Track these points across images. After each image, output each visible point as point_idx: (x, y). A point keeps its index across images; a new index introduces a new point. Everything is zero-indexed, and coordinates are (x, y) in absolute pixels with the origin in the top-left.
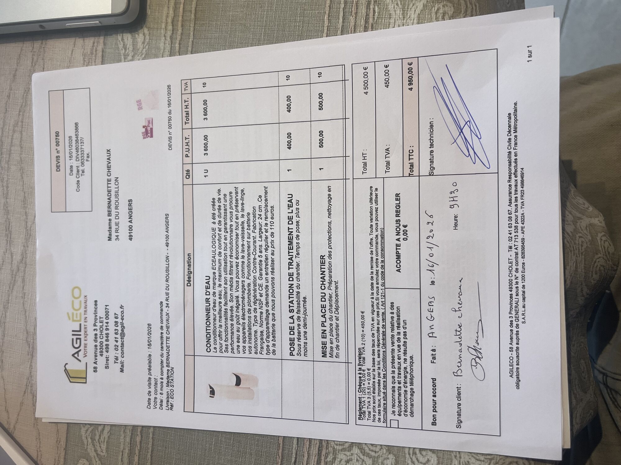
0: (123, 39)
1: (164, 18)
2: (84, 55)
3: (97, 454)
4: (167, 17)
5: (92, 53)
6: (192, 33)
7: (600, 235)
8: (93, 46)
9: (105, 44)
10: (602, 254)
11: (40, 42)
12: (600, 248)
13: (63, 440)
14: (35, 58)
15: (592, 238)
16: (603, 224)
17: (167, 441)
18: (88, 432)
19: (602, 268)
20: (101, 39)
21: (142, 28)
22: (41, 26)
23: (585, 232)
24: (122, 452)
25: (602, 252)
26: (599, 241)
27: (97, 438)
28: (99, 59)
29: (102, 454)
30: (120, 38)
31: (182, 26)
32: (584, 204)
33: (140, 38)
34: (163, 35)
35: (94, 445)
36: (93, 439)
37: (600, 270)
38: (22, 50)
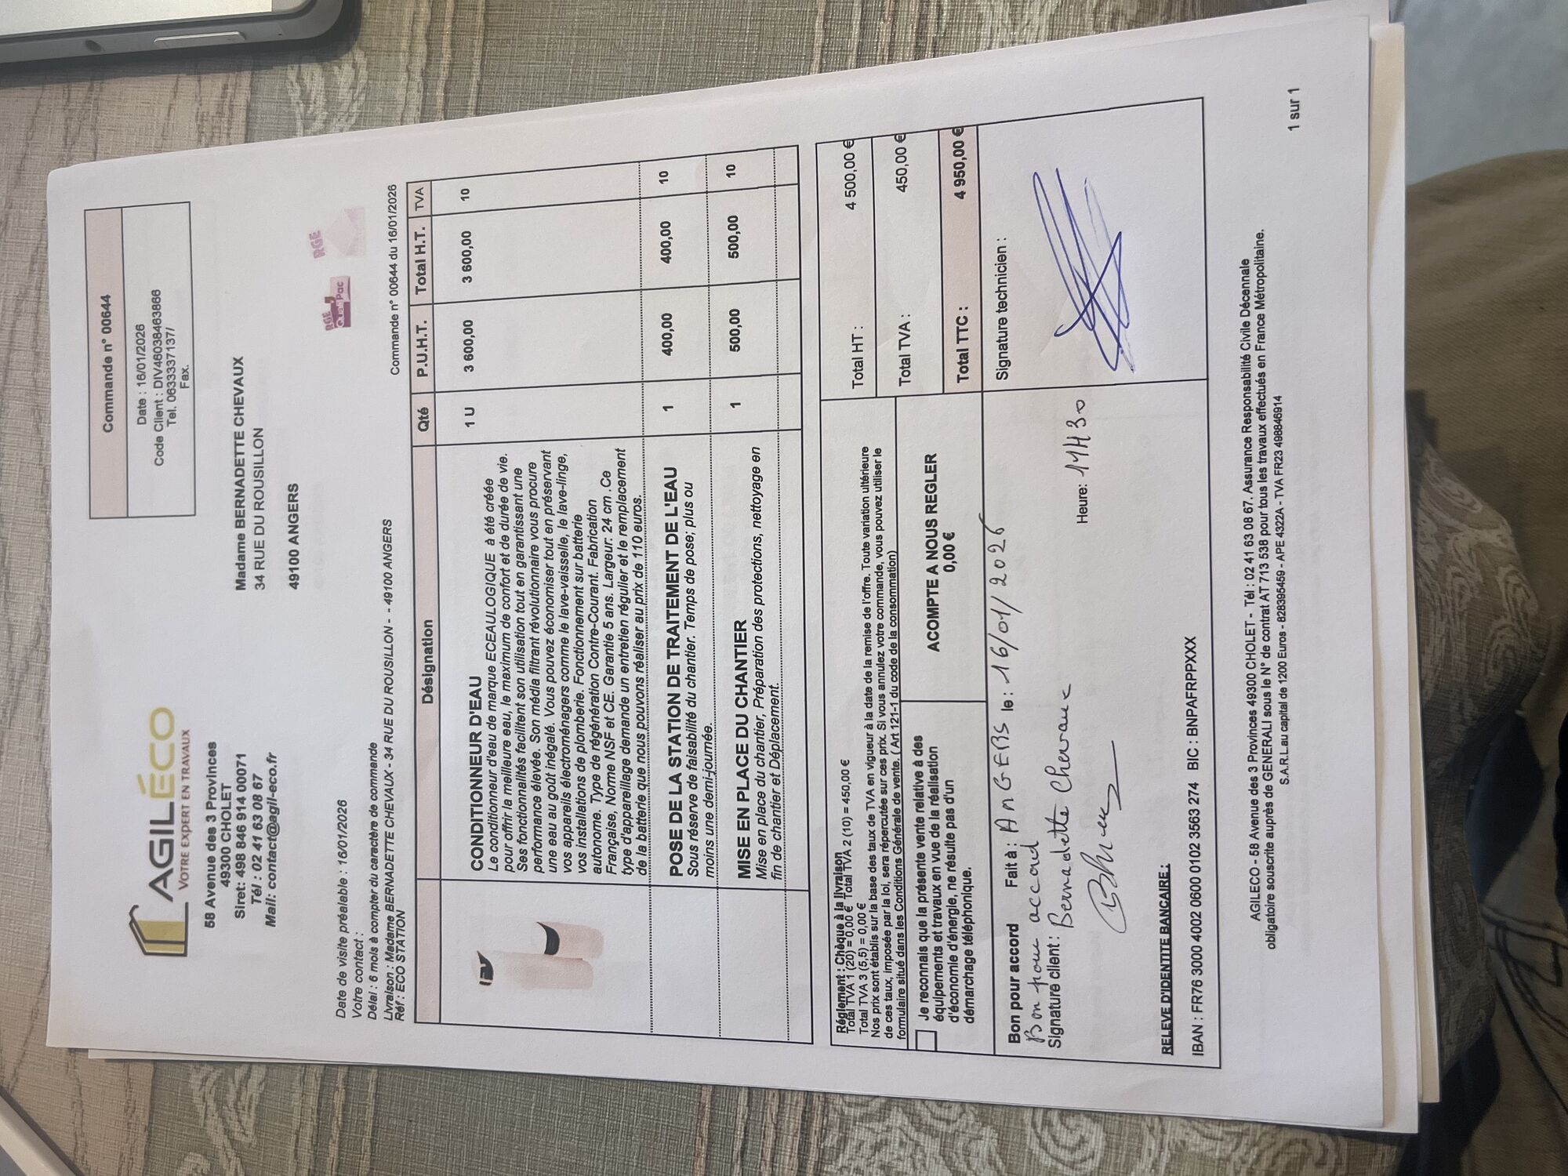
0: (299, 79)
1: (406, 24)
2: (201, 118)
3: (232, 1141)
4: (414, 21)
5: (220, 114)
6: (477, 63)
7: (1503, 571)
8: (224, 96)
9: (253, 90)
10: (1509, 616)
11: (88, 84)
12: (1505, 605)
13: (143, 1104)
14: (74, 126)
15: (1485, 578)
16: (1511, 545)
17: (412, 1103)
18: (209, 1084)
19: (1510, 654)
20: (245, 79)
21: (349, 49)
22: (91, 45)
23: (1468, 562)
24: (297, 1133)
25: (1508, 614)
26: (1502, 586)
27: (231, 1098)
28: (239, 127)
29: (243, 1139)
30: (292, 75)
31: (452, 45)
32: (1462, 496)
33: (344, 74)
34: (402, 68)
35: (222, 1117)
36: (220, 1102)
37: (1505, 658)
38: (39, 105)
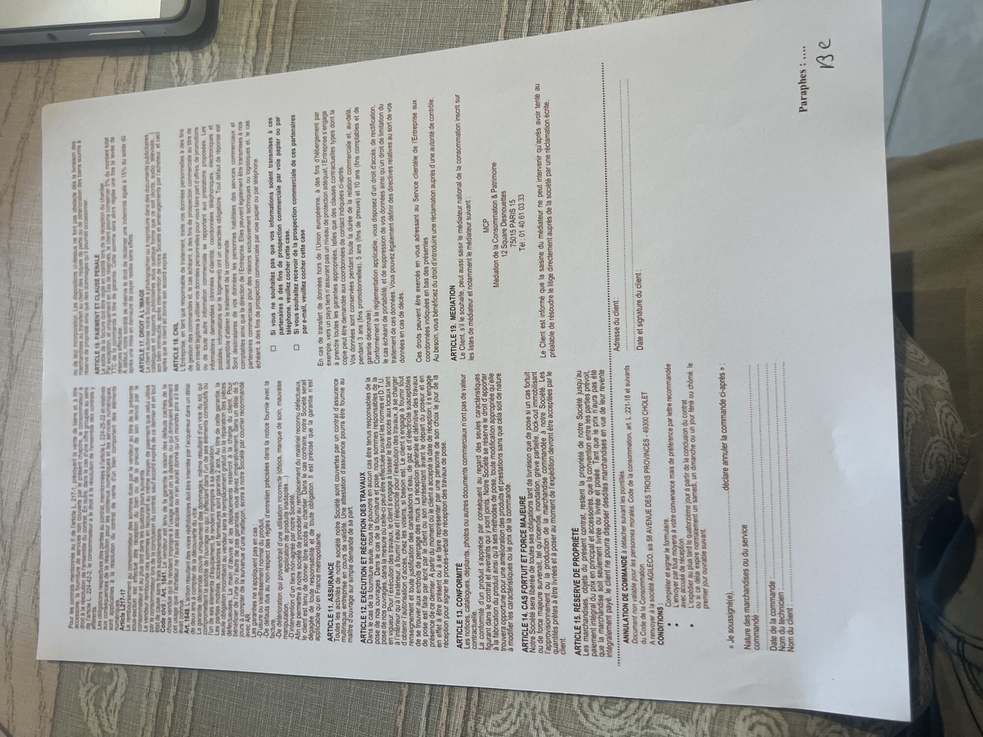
0: (178, 61)
1: (245, 28)
2: (117, 83)
3: (103, 732)
4: (250, 26)
5: (129, 80)
6: (287, 54)
8: (131, 70)
9: (149, 67)
11: (50, 61)
13: (50, 704)
14: (41, 86)
17: (215, 715)
18: (91, 694)
20: (145, 60)
21: (209, 43)
22: (51, 36)
24: (143, 729)
27: (104, 704)
29: (110, 731)
30: (173, 57)
31: (272, 42)
33: (205, 58)
34: (241, 56)
35: (98, 716)
36: (97, 706)
38: (20, 73)
